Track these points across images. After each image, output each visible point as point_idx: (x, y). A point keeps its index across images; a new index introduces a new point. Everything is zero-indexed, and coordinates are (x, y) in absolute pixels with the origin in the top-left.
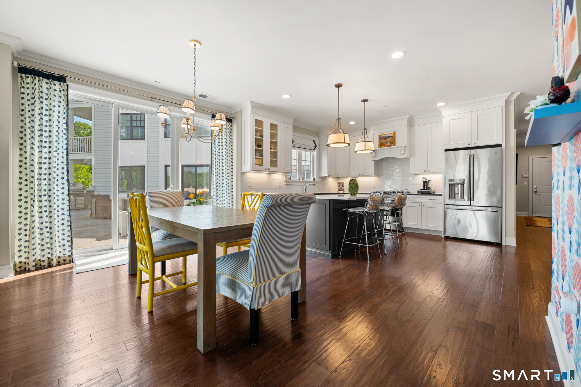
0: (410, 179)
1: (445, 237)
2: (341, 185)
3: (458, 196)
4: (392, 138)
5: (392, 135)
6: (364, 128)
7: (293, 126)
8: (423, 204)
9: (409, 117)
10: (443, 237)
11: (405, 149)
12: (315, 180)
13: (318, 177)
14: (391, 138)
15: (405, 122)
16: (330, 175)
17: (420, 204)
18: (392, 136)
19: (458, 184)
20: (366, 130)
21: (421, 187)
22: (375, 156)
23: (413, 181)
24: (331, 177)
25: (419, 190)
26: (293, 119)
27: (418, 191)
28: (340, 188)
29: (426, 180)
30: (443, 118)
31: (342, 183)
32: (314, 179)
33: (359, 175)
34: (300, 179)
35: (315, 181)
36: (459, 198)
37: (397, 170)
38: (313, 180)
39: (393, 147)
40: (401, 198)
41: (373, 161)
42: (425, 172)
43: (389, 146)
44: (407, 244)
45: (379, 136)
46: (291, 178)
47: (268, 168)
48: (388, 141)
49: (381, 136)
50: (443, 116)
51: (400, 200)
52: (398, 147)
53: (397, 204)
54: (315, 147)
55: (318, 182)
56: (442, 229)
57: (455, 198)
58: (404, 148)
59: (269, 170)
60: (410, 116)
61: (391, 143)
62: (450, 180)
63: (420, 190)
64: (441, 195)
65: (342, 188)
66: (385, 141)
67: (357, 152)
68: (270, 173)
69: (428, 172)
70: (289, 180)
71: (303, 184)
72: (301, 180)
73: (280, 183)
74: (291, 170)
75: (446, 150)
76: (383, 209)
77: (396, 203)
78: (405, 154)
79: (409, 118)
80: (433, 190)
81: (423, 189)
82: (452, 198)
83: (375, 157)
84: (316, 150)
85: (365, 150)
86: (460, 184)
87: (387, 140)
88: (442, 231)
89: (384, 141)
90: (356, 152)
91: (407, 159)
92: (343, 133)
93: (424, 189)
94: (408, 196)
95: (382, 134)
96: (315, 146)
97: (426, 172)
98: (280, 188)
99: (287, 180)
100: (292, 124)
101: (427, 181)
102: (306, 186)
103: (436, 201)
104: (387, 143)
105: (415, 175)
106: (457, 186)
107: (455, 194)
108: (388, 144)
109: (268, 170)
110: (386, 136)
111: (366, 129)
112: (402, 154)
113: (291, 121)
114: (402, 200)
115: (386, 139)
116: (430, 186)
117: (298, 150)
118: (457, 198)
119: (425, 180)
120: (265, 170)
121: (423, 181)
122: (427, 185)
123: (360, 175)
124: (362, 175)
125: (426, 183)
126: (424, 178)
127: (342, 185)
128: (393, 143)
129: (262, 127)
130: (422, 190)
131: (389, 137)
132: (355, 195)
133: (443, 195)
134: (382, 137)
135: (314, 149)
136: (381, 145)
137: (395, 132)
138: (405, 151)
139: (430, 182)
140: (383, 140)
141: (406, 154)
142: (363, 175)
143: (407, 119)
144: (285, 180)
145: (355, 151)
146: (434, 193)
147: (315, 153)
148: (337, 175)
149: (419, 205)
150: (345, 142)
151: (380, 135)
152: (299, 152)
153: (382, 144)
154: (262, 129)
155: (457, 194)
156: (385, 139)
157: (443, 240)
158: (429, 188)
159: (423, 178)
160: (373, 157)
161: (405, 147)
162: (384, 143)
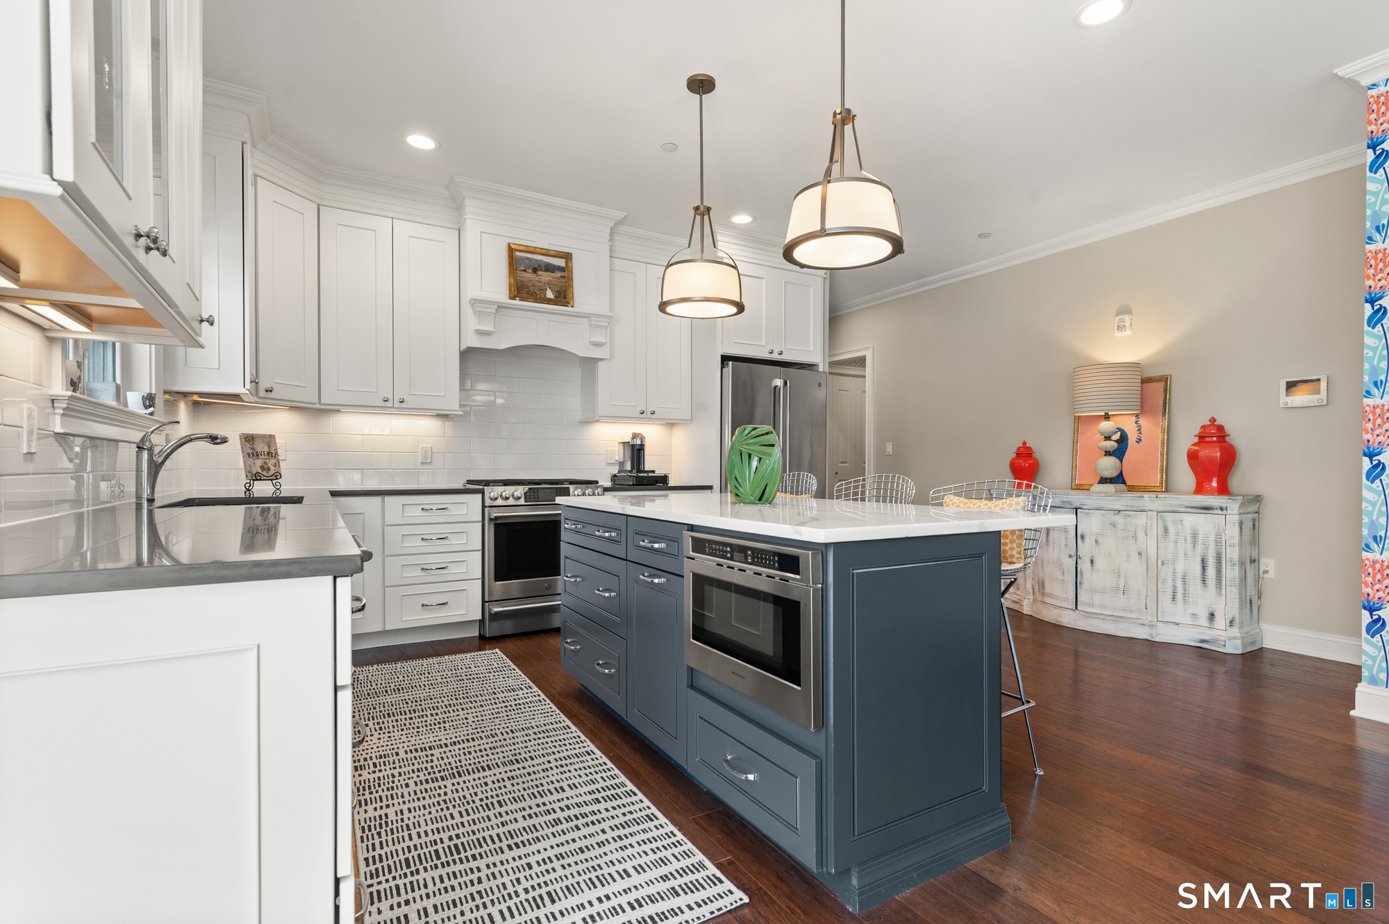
2: (261, 447)
4: (562, 274)
5: (558, 262)
11: (606, 329)
14: (558, 274)
18: (559, 268)
28: (259, 462)
29: (639, 442)
31: (264, 436)
39: (562, 308)
42: (642, 416)
43: (553, 302)
45: (511, 251)
48: (549, 284)
49: (518, 254)
52: (580, 316)
61: (557, 293)
65: (271, 463)
66: (536, 279)
69: (651, 415)
78: (605, 344)
81: (628, 468)
83: (475, 336)
87: (545, 276)
89: (529, 276)
95: (521, 248)
97: (645, 415)
104: (542, 290)
108: (550, 294)
110: (537, 260)
112: (595, 344)
115: (540, 273)
119: (635, 442)
122: (639, 457)
123: (388, 404)
125: (636, 451)
126: (633, 435)
127: (266, 449)
128: (564, 296)
131: (549, 268)
134: (521, 258)
136: (518, 289)
137: (568, 254)
138: (606, 337)
140: (525, 271)
142: (403, 405)
151: (516, 250)
153: (522, 287)
156: (535, 270)
159: (631, 433)
160: (480, 333)
162: (534, 286)
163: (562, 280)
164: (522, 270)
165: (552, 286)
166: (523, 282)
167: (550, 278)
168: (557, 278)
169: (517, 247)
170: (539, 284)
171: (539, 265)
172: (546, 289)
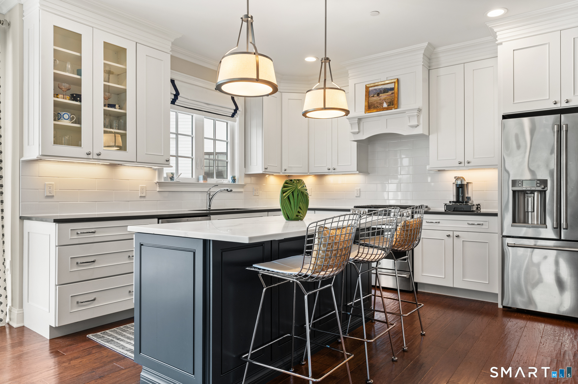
0: (429, 179)
1: (504, 307)
3: (534, 218)
4: (392, 92)
5: (392, 86)
6: (324, 56)
7: (172, 57)
8: (456, 234)
9: (427, 47)
10: (500, 306)
11: (418, 116)
12: (237, 181)
13: (243, 175)
14: (390, 93)
15: (420, 57)
16: (267, 170)
17: (451, 233)
18: (392, 89)
19: (532, 192)
20: (327, 64)
21: (451, 197)
22: (357, 130)
23: (433, 184)
24: (273, 175)
25: (448, 203)
26: (173, 40)
27: (446, 205)
29: (461, 182)
30: (499, 47)
32: (234, 180)
33: (328, 171)
34: (198, 179)
35: (237, 183)
36: (536, 223)
37: (406, 161)
38: (231, 181)
39: (393, 110)
40: (408, 226)
41: (356, 143)
42: (460, 165)
43: (387, 109)
44: (424, 335)
45: (367, 88)
46: (172, 177)
47: (96, 151)
48: (385, 99)
49: (370, 89)
50: (499, 41)
51: (407, 231)
52: (404, 112)
53: (399, 241)
54: (236, 111)
55: (242, 186)
56: (497, 290)
57: (525, 221)
58: (416, 114)
59: (100, 157)
60: (429, 43)
61: (390, 103)
62: (514, 183)
63: (450, 202)
64: (496, 215)
66: (379, 99)
67: (308, 115)
68: (113, 165)
69: (466, 164)
70: (169, 181)
71: (206, 189)
72: (201, 181)
73: (142, 188)
74: (166, 158)
75: (505, 117)
76: (361, 259)
77: (396, 239)
78: (418, 125)
79: (426, 49)
80: (475, 203)
81: (455, 200)
82: (519, 222)
83: (358, 132)
84: (237, 118)
85: (325, 108)
86: (535, 191)
87: (383, 96)
88: (497, 294)
89: (376, 98)
90: (304, 114)
91: (424, 138)
92: (255, 54)
93: (458, 201)
94: (426, 217)
95: (372, 85)
96: (234, 108)
97: (463, 165)
98: (142, 199)
99: (163, 181)
100: (169, 52)
101: (464, 185)
102: (212, 194)
103: (483, 227)
104: (381, 104)
105: (439, 171)
106: (530, 195)
107: (526, 213)
108: (385, 105)
109: (96, 157)
110: (379, 89)
111: (328, 59)
112: (412, 127)
113: (168, 47)
114: (411, 230)
115: (380, 95)
116: (470, 195)
117: (195, 115)
118: (530, 222)
119: (459, 182)
120: (86, 156)
121: (456, 185)
122: (463, 193)
123: (330, 171)
124: (333, 171)
125: (461, 188)
126: (457, 178)
128: (393, 104)
129: (79, 49)
130: (453, 202)
131: (386, 91)
132: (299, 218)
133: (499, 215)
134: (372, 90)
135: (233, 116)
136: (370, 107)
137: (398, 80)
138: (418, 121)
139: (470, 186)
140: (373, 96)
141: (421, 127)
142: (335, 171)
143: (423, 52)
144: (157, 180)
145: (304, 110)
146: (477, 208)
147: (237, 123)
148: (283, 171)
149: (449, 236)
150: (260, 78)
151: (369, 87)
152: (196, 120)
153: (372, 105)
154: (78, 54)
155: (530, 213)
156: (378, 95)
157: (500, 313)
158: (469, 198)
159: (455, 178)
160: (354, 133)
161: (419, 110)
162: (377, 103)
163: (392, 95)
164: (372, 97)
165: (386, 100)
166: (372, 102)
167: (386, 96)
168: (390, 95)
169: (370, 85)
170: (380, 101)
171: (381, 91)
172: (383, 103)
